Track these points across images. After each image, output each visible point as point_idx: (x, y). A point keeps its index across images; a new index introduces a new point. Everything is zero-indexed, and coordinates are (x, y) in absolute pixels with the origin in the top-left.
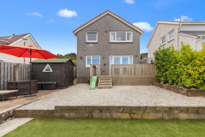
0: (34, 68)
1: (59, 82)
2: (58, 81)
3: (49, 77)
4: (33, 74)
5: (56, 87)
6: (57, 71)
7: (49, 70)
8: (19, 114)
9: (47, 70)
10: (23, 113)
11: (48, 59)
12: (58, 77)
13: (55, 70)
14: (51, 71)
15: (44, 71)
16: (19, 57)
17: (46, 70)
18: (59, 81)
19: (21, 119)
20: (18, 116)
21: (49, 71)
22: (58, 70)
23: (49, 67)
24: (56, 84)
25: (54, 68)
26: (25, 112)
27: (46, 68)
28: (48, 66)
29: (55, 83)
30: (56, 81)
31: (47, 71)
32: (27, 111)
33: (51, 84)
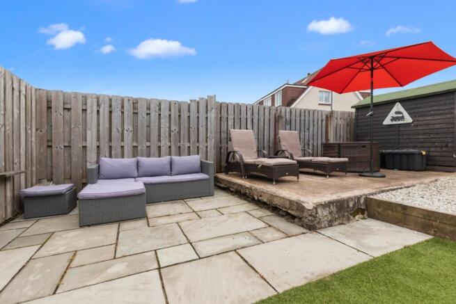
0: (361, 119)
1: (435, 152)
2: (432, 149)
3: (401, 137)
4: (359, 131)
5: (427, 165)
6: (429, 118)
7: (403, 118)
8: (380, 210)
9: (394, 119)
10: (392, 211)
11: (405, 85)
12: (432, 136)
13: (419, 116)
14: (408, 119)
15: (387, 121)
16: (341, 93)
17: (392, 120)
18: (436, 147)
19: (391, 227)
20: (377, 214)
21: (400, 122)
22: (431, 115)
23: (402, 110)
24: (427, 155)
25: (417, 110)
26: (400, 209)
27: (392, 113)
28: (398, 107)
29: (424, 153)
30: (427, 149)
31: (394, 123)
32: (405, 207)
33: (413, 154)
